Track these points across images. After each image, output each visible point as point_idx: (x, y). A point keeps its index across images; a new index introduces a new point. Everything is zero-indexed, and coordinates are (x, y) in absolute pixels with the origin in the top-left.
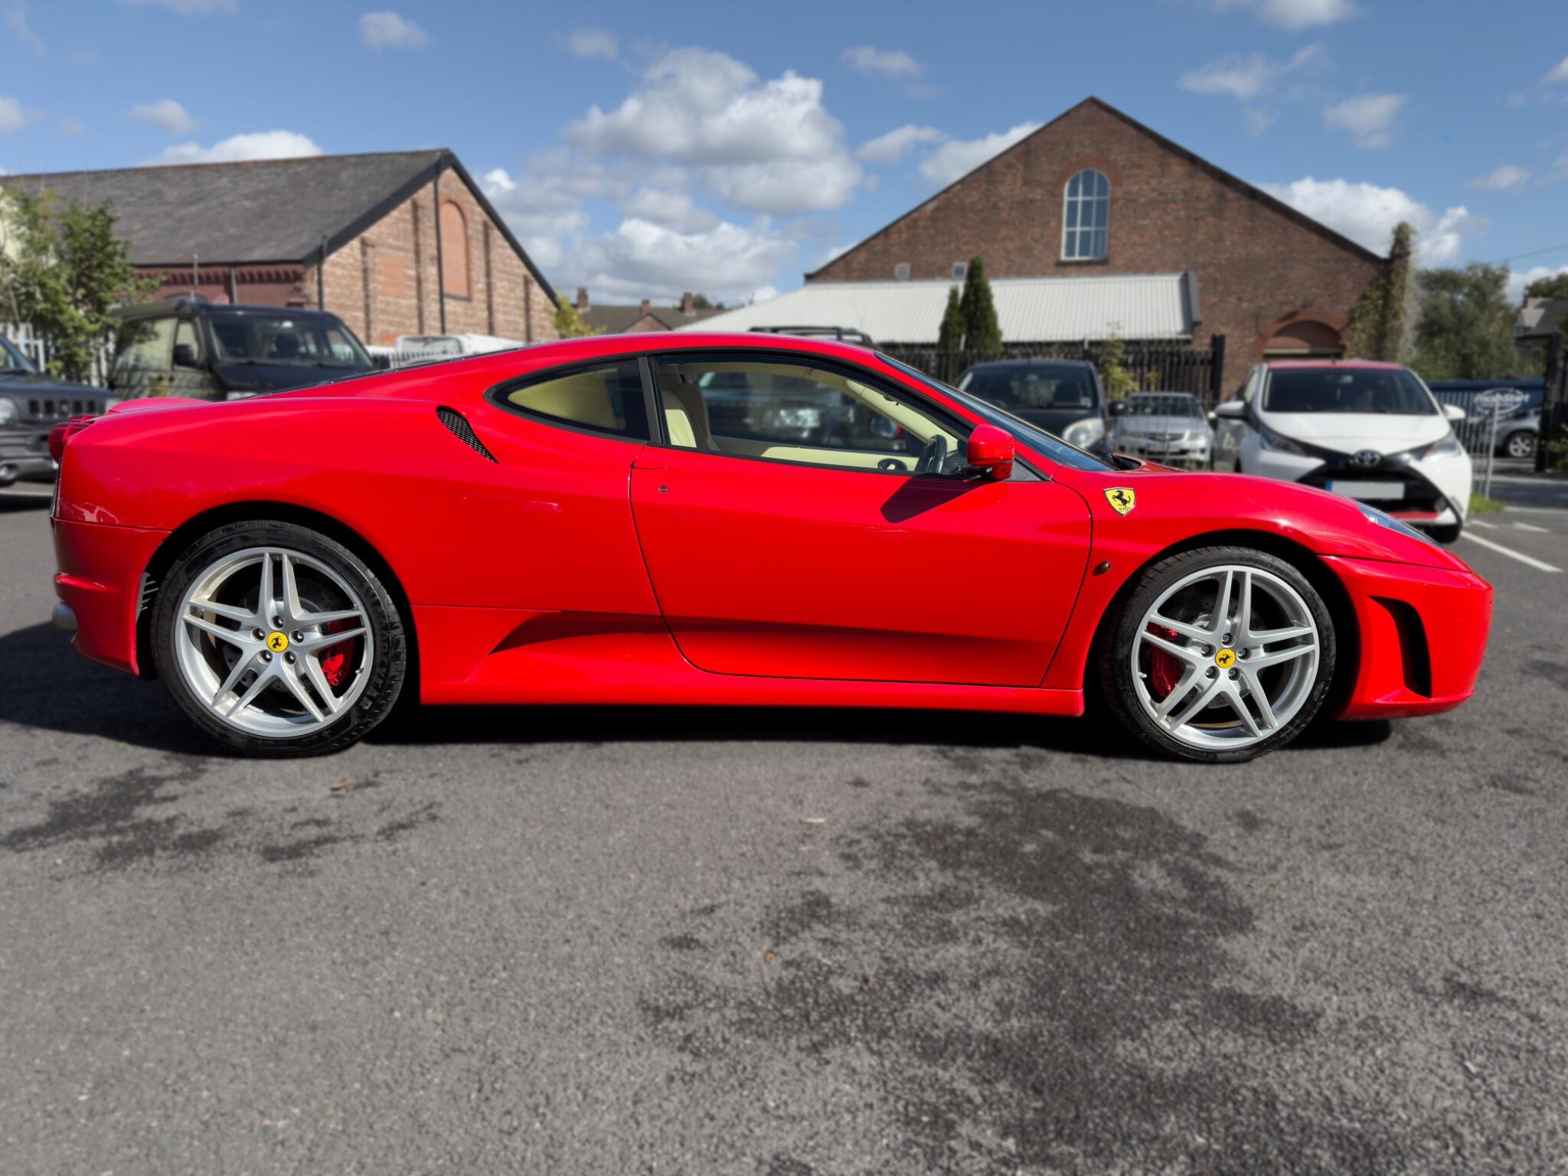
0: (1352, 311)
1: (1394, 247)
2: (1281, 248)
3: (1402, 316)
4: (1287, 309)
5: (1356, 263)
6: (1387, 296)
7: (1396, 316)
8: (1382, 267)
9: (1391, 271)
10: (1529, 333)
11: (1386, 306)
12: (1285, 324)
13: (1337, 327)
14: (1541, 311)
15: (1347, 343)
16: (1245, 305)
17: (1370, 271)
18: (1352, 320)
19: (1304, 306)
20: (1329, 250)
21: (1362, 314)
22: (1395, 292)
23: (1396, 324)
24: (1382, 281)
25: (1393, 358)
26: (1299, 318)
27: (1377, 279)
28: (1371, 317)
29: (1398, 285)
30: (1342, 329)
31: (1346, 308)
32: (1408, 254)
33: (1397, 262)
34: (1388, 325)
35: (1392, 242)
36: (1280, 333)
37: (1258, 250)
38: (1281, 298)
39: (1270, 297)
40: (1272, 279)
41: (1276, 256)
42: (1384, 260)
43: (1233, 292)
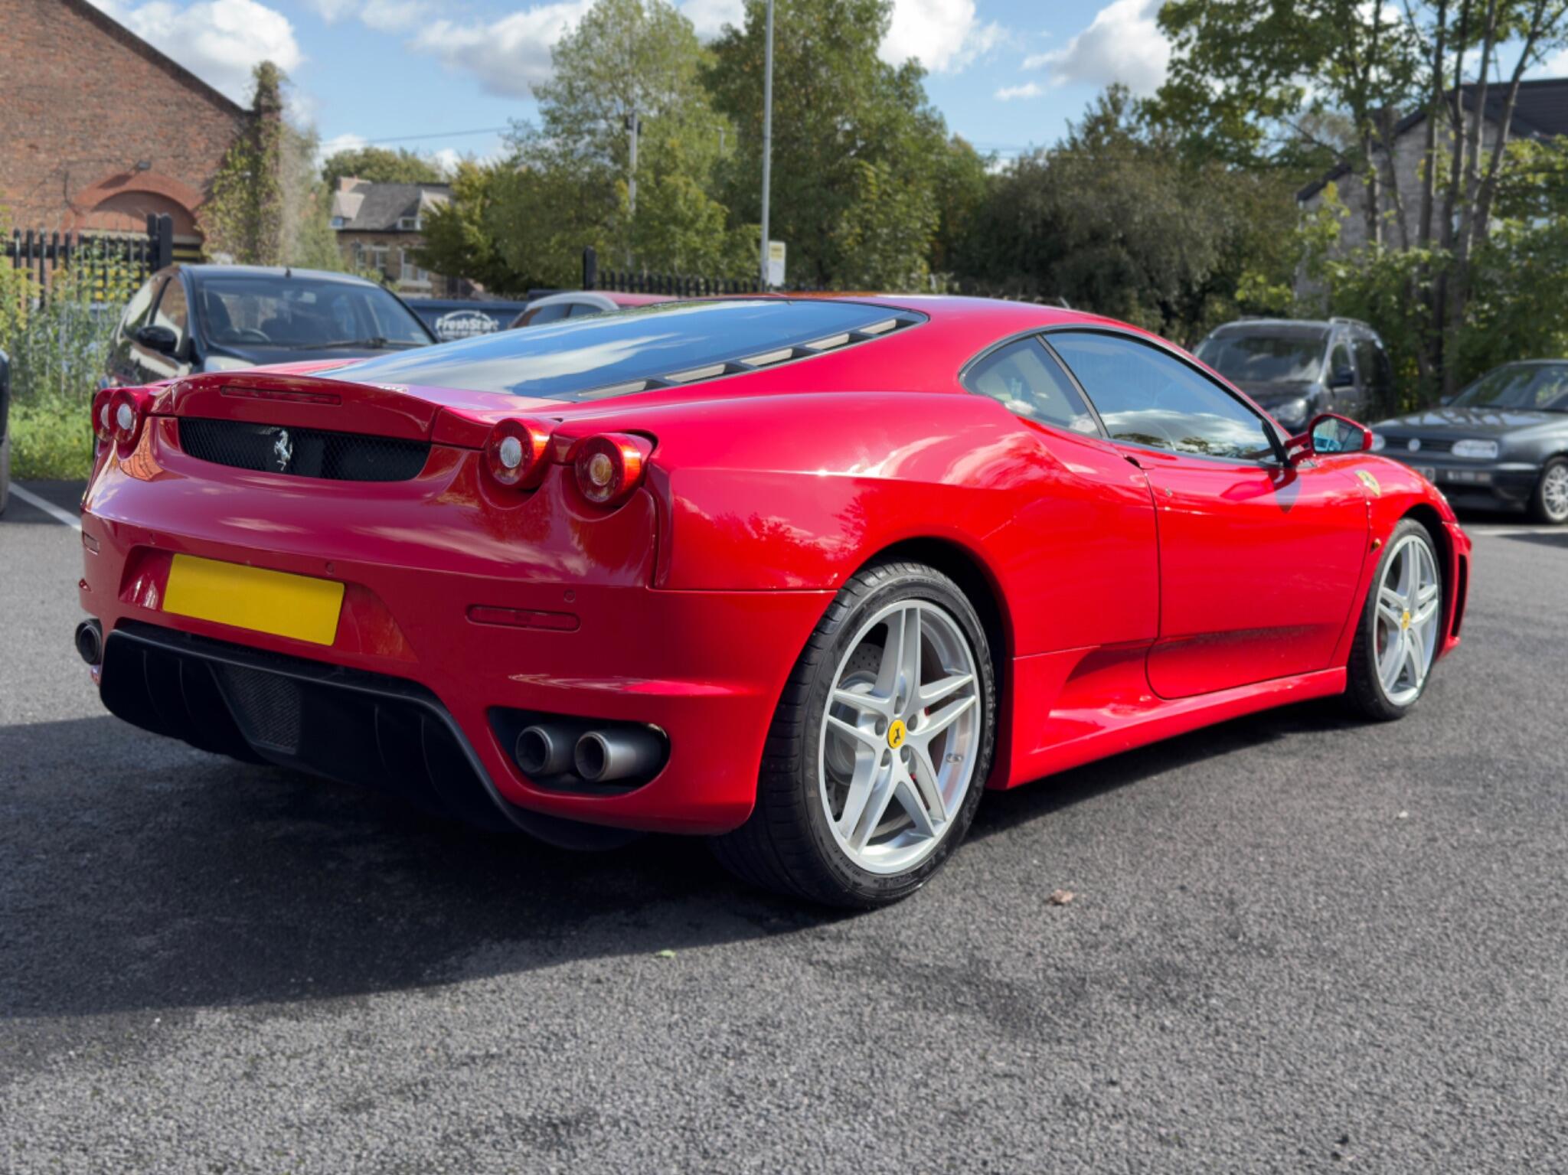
0: (209, 183)
1: (259, 95)
2: (92, 73)
3: (278, 196)
4: (112, 170)
5: (209, 112)
6: (256, 165)
7: (270, 195)
8: (245, 122)
9: (259, 130)
10: (349, 226)
11: (255, 178)
12: (111, 192)
13: (189, 206)
14: (361, 197)
15: (206, 230)
16: (42, 157)
17: (227, 125)
18: (209, 197)
19: (138, 169)
20: (166, 87)
21: (223, 189)
22: (267, 161)
23: (271, 206)
24: (247, 143)
25: (272, 259)
26: (129, 186)
27: (240, 139)
28: (237, 195)
29: (269, 152)
30: (197, 208)
31: (200, 177)
32: (279, 108)
33: (266, 118)
34: (262, 208)
35: (256, 90)
36: (104, 205)
37: (57, 72)
38: (100, 151)
39: (83, 148)
40: (83, 121)
41: (87, 85)
42: (248, 113)
43: (22, 135)
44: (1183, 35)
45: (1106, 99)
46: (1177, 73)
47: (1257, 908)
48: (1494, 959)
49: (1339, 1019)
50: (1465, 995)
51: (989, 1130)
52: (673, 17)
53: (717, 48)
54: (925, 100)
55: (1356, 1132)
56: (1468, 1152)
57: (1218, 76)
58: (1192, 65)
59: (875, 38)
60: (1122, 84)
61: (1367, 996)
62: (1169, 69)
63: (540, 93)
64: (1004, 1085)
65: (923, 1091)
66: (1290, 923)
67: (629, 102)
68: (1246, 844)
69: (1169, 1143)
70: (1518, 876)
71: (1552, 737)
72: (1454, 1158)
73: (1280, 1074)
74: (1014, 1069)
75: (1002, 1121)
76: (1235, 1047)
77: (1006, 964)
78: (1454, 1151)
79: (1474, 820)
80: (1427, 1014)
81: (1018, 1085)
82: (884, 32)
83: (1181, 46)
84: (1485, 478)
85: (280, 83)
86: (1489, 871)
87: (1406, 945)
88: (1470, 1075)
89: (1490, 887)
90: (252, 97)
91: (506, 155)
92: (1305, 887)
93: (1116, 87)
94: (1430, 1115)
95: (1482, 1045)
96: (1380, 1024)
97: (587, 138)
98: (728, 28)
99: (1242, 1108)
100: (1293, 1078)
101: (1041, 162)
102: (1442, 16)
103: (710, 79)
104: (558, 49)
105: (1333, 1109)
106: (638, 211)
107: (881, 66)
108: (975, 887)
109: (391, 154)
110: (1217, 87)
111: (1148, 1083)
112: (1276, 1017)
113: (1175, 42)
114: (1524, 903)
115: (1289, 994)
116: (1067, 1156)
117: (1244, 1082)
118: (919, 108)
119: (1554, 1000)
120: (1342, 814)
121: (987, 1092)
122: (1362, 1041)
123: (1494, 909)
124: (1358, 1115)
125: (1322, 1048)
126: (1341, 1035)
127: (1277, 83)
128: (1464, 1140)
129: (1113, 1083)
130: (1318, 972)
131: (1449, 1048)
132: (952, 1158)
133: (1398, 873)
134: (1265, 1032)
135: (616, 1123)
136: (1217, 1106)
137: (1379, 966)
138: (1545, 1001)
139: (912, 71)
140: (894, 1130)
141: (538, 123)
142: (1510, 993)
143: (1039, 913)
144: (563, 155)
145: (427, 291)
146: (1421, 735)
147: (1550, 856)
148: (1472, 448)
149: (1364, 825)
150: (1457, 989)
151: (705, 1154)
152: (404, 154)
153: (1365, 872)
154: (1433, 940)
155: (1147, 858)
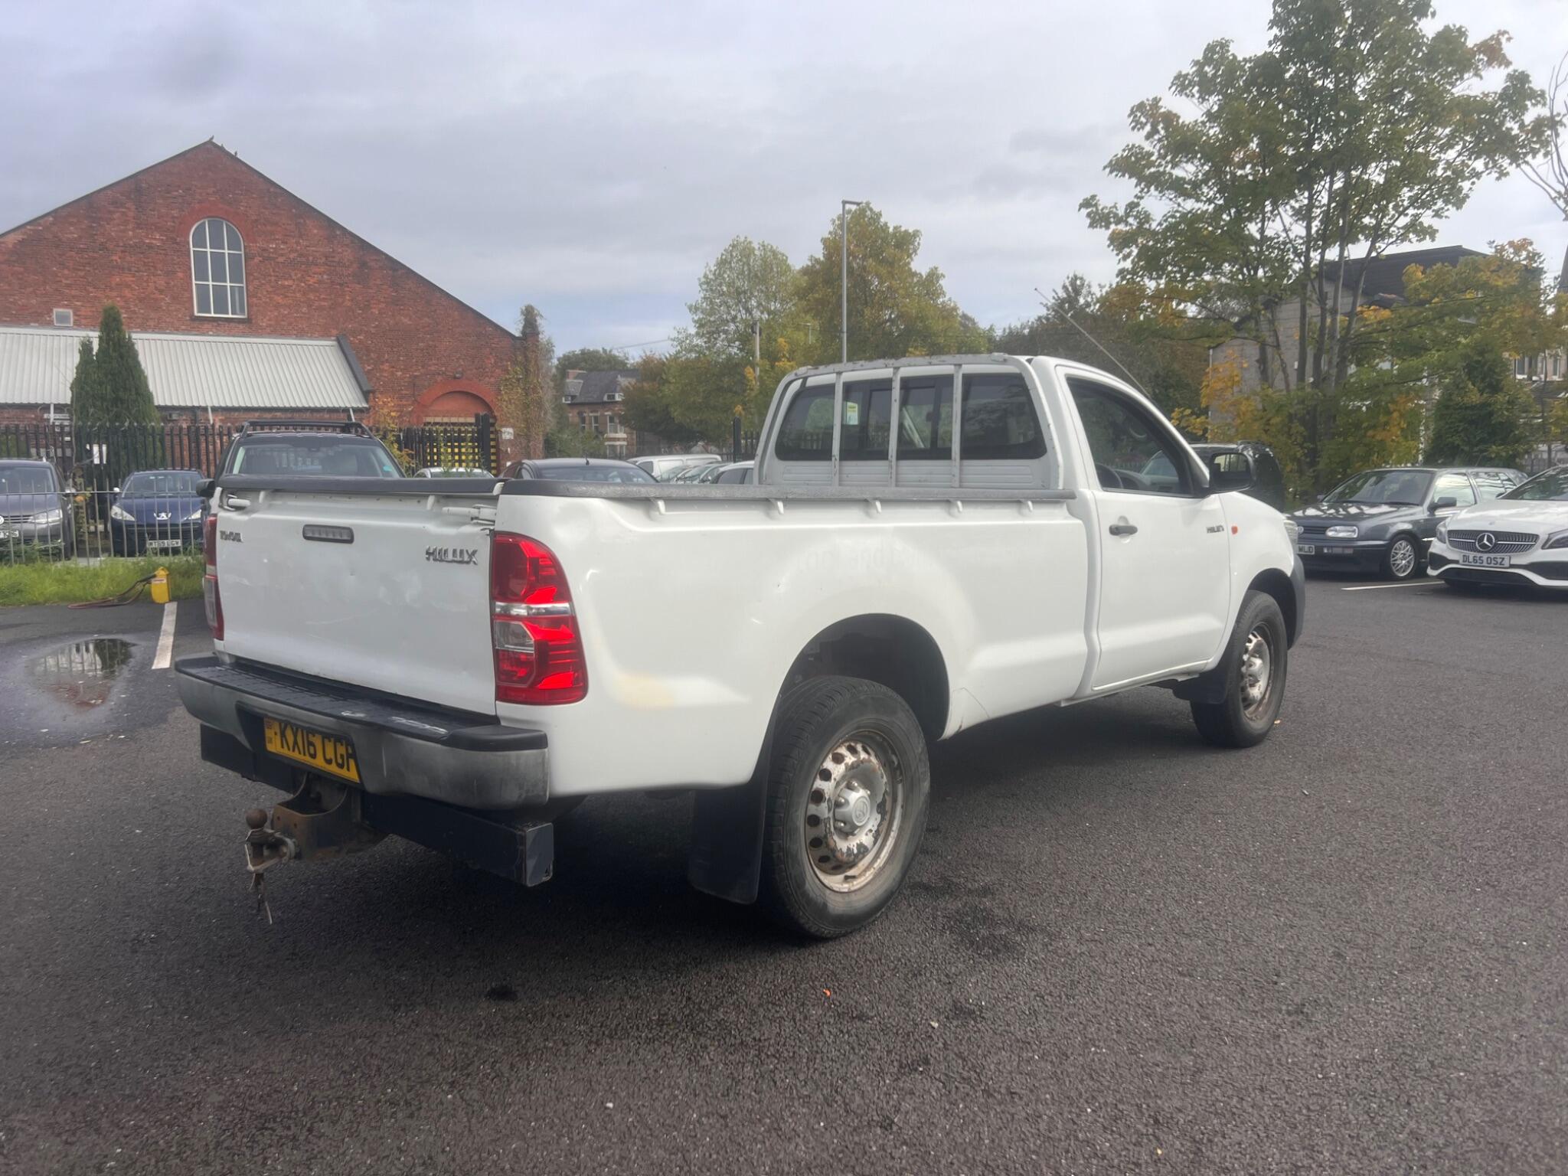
3: (539, 390)
4: (440, 379)
5: (495, 340)
6: (525, 371)
7: (534, 389)
8: (516, 343)
9: (525, 348)
12: (440, 393)
13: (487, 399)
14: (581, 381)
15: (497, 413)
16: (400, 374)
17: (507, 347)
18: (498, 392)
19: (456, 377)
21: (506, 387)
22: (532, 368)
24: (519, 358)
26: (451, 389)
27: (515, 355)
28: (514, 390)
29: (534, 362)
30: (492, 401)
32: (537, 334)
33: (529, 340)
35: (523, 323)
36: (437, 401)
37: (405, 320)
38: (433, 368)
39: (423, 367)
40: (422, 350)
41: (424, 327)
42: (518, 338)
43: (387, 361)
44: (1126, 251)
45: (1067, 284)
46: (1123, 278)
47: (1219, 850)
48: (1360, 878)
49: (1271, 911)
50: (1343, 898)
51: (1089, 968)
52: (775, 253)
53: (806, 271)
54: (944, 294)
55: (1285, 971)
56: (1348, 982)
57: (1151, 279)
58: (1134, 272)
59: (909, 256)
60: (1079, 275)
61: (1286, 899)
62: (1117, 276)
63: (693, 309)
64: (1092, 945)
65: (1050, 948)
66: (1239, 857)
67: (748, 311)
68: (1211, 813)
69: (1185, 976)
70: (1373, 829)
71: (1395, 738)
72: (1340, 985)
73: (1240, 941)
74: (1096, 937)
75: (1094, 963)
76: (1214, 926)
77: (1082, 882)
78: (1340, 981)
79: (1347, 795)
80: (1322, 909)
81: (1099, 945)
82: (915, 251)
83: (1125, 258)
84: (1349, 551)
85: (538, 318)
86: (1356, 826)
87: (1308, 871)
88: (1348, 942)
89: (1357, 836)
90: (521, 327)
91: (673, 351)
92: (1247, 837)
93: (1076, 278)
94: (1325, 963)
95: (1354, 926)
96: (1295, 915)
97: (723, 336)
98: (811, 258)
99: (1221, 958)
100: (1248, 942)
101: (1026, 331)
102: (1308, 228)
103: (802, 294)
104: (703, 280)
105: (1271, 959)
106: (761, 386)
107: (915, 274)
108: (1056, 839)
109: (597, 352)
110: (1151, 285)
111: (1169, 945)
112: (1235, 911)
113: (1121, 256)
114: (1378, 845)
115: (1242, 898)
116: (1131, 981)
117: (1221, 945)
118: (940, 300)
119: (1397, 901)
120: (1265, 793)
121: (1084, 948)
122: (1285, 924)
123: (1360, 849)
124: (1285, 963)
125: (1263, 927)
126: (1274, 920)
127: (1193, 280)
128: (1345, 976)
129: (1150, 945)
130: (1258, 886)
131: (1334, 927)
132: (1072, 981)
133: (1301, 828)
134: (1230, 919)
135: (899, 960)
136: (1208, 957)
137: (1293, 882)
138: (1390, 902)
139: (934, 276)
140: (1039, 966)
141: (693, 330)
142: (1370, 897)
143: (1095, 854)
144: (708, 348)
145: (624, 439)
146: (1312, 740)
147: (1393, 816)
148: (1340, 531)
149: (1279, 799)
150: (1338, 894)
151: (947, 976)
152: (604, 351)
153: (1282, 828)
154: (1324, 868)
155: (1153, 822)
